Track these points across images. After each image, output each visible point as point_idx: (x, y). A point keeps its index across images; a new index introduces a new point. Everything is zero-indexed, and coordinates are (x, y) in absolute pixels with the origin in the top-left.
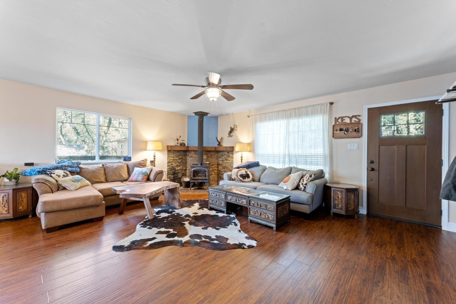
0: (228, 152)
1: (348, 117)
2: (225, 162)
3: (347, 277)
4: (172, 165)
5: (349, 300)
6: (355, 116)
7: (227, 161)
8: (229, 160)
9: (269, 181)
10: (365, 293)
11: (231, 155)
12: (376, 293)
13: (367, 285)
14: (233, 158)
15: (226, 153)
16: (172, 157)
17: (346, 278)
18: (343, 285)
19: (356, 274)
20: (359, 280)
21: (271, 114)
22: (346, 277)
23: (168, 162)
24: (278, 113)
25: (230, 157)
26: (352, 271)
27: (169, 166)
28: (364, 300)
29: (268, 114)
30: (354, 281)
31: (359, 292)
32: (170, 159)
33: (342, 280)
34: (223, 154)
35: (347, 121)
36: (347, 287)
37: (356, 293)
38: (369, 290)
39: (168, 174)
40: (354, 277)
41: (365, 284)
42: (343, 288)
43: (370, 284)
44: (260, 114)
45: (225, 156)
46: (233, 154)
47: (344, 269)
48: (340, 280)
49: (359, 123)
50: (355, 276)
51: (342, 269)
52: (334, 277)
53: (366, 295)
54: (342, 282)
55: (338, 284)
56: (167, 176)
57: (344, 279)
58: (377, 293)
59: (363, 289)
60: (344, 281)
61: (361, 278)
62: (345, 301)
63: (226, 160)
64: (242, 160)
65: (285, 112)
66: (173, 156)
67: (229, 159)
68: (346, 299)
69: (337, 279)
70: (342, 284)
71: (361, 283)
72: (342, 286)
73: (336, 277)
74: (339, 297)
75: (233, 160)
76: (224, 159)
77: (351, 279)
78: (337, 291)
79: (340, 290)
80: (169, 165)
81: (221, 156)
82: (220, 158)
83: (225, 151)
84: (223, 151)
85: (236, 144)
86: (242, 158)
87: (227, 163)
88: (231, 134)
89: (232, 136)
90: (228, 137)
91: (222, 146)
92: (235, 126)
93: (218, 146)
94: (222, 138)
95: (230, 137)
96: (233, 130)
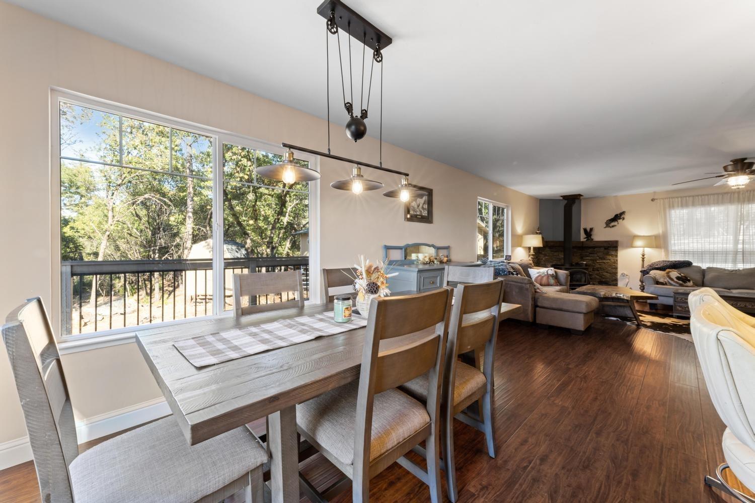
0: (605, 249)
2: (598, 261)
7: (604, 261)
8: (610, 260)
11: (613, 253)
14: (616, 256)
15: (602, 249)
21: (707, 197)
24: (723, 196)
25: (610, 255)
29: (699, 197)
34: (595, 251)
44: (681, 197)
45: (600, 254)
46: (617, 250)
64: (643, 259)
67: (609, 257)
75: (617, 259)
76: (598, 258)
81: (590, 253)
82: (587, 257)
83: (600, 247)
84: (594, 247)
85: (635, 237)
86: (643, 255)
87: (604, 263)
88: (613, 224)
89: (613, 226)
90: (605, 228)
91: (592, 239)
92: (623, 213)
93: (587, 240)
94: (591, 229)
95: (609, 228)
96: (617, 217)
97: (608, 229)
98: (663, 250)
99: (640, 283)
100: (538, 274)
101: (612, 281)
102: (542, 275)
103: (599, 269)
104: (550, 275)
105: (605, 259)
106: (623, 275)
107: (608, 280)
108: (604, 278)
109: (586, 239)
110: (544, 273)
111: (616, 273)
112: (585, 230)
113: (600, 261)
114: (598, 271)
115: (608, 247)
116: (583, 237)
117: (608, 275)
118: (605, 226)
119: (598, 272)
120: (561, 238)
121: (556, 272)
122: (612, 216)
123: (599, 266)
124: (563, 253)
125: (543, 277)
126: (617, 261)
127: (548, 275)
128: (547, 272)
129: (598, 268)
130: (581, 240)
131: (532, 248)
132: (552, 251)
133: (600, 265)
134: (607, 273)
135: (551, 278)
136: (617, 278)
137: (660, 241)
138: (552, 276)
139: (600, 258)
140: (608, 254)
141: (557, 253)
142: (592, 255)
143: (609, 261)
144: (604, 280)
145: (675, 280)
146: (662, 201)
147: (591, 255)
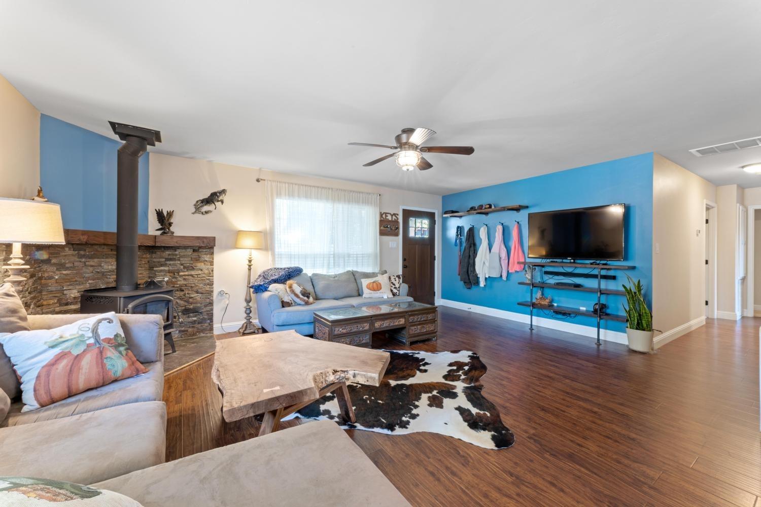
0: (194, 251)
1: (390, 214)
2: (181, 274)
6: (394, 214)
7: (193, 273)
8: (201, 270)
9: (340, 294)
11: (207, 258)
14: (212, 263)
21: (310, 188)
24: (321, 190)
25: (201, 262)
29: (304, 187)
34: (176, 255)
35: (389, 217)
44: (289, 183)
45: (185, 260)
46: (212, 253)
49: (397, 222)
63: (187, 268)
64: (250, 266)
65: (330, 190)
67: (200, 265)
75: (213, 268)
76: (182, 267)
81: (167, 260)
82: (162, 265)
83: (186, 248)
84: (174, 248)
85: (239, 233)
86: (250, 261)
87: (192, 276)
88: (206, 208)
89: (206, 212)
90: (193, 213)
91: (173, 233)
92: (223, 192)
93: (162, 234)
94: (170, 214)
95: (201, 215)
96: (212, 199)
97: (198, 216)
98: (270, 253)
99: (245, 304)
100: (57, 351)
101: (205, 306)
102: (76, 352)
103: (183, 288)
104: (108, 340)
105: (193, 269)
106: (221, 293)
107: (199, 305)
108: (191, 303)
109: (159, 233)
110: (81, 339)
111: (210, 293)
112: (160, 214)
113: (186, 273)
114: (183, 291)
115: (200, 247)
116: (153, 227)
117: (198, 297)
118: (194, 210)
119: (182, 293)
120: (109, 224)
121: (124, 325)
122: (206, 195)
123: (183, 282)
124: (114, 260)
125: (78, 358)
126: (212, 271)
127: (100, 347)
128: (95, 331)
129: (181, 286)
130: (150, 233)
131: (17, 250)
132: (81, 257)
133: (184, 279)
134: (197, 292)
135: (111, 353)
136: (212, 300)
137: (266, 240)
138: (114, 343)
139: (185, 267)
140: (198, 260)
141: (96, 260)
142: (172, 262)
143: (200, 272)
144: (191, 307)
145: (301, 296)
146: (269, 182)
147: (168, 262)
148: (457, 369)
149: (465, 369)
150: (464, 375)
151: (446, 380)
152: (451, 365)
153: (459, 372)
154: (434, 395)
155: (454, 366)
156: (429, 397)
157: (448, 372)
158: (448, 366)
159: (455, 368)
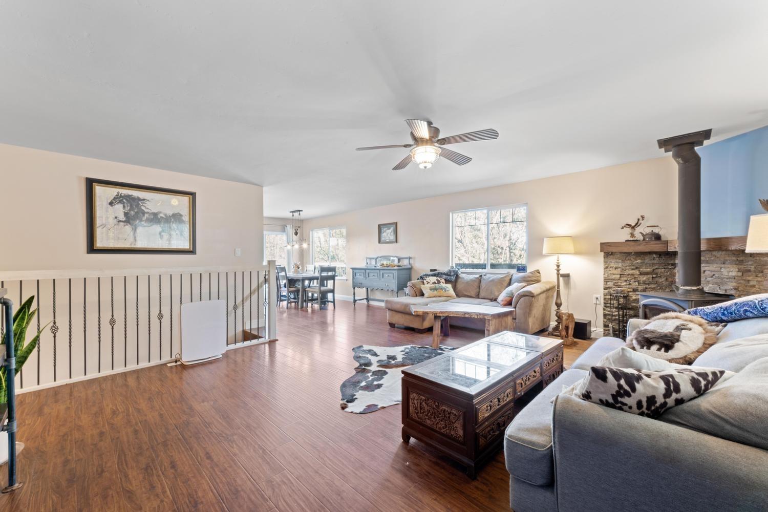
3: (220, 485)
4: (619, 286)
5: (191, 463)
10: (181, 487)
12: (168, 502)
13: (187, 501)
16: (616, 268)
17: (218, 480)
18: (211, 470)
19: (214, 501)
20: (203, 497)
22: (221, 483)
23: (606, 280)
26: (225, 501)
27: (610, 288)
28: (176, 477)
30: (207, 487)
31: (189, 479)
32: (611, 272)
33: (219, 473)
36: (205, 472)
37: (190, 476)
38: (180, 496)
39: (605, 306)
40: (211, 494)
41: (190, 499)
42: (209, 466)
43: (185, 506)
47: (237, 491)
48: (222, 472)
50: (212, 496)
51: (240, 489)
52: (231, 467)
53: (178, 485)
54: (217, 472)
55: (217, 466)
56: (604, 309)
57: (219, 478)
58: (166, 502)
59: (187, 490)
60: (216, 474)
61: (202, 502)
62: (192, 457)
66: (620, 265)
68: (194, 460)
69: (226, 469)
70: (214, 470)
71: (196, 495)
72: (212, 468)
73: (230, 470)
74: (201, 455)
77: (213, 488)
78: (209, 457)
79: (208, 461)
80: (607, 286)
148: (373, 382)
149: (366, 382)
150: (368, 376)
151: (385, 371)
152: (379, 386)
153: (372, 379)
154: (393, 360)
155: (376, 385)
156: (396, 359)
157: (383, 378)
158: (382, 384)
159: (375, 383)
